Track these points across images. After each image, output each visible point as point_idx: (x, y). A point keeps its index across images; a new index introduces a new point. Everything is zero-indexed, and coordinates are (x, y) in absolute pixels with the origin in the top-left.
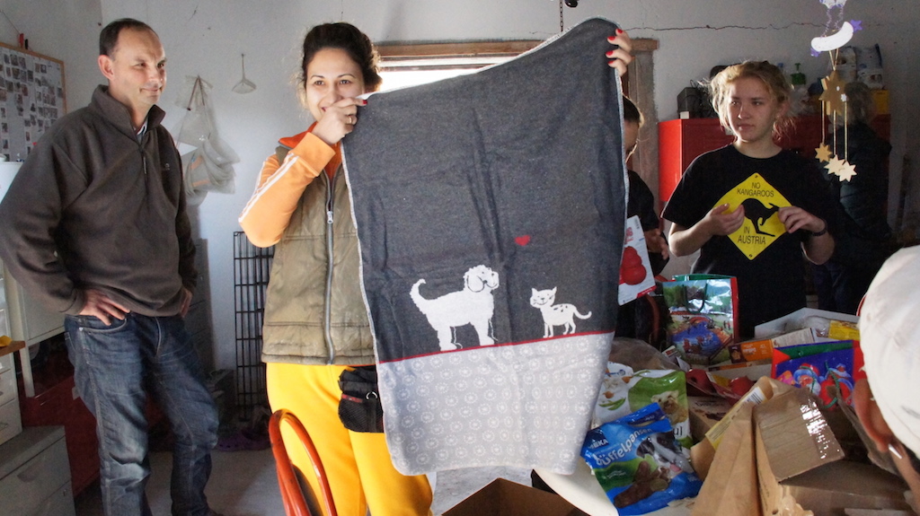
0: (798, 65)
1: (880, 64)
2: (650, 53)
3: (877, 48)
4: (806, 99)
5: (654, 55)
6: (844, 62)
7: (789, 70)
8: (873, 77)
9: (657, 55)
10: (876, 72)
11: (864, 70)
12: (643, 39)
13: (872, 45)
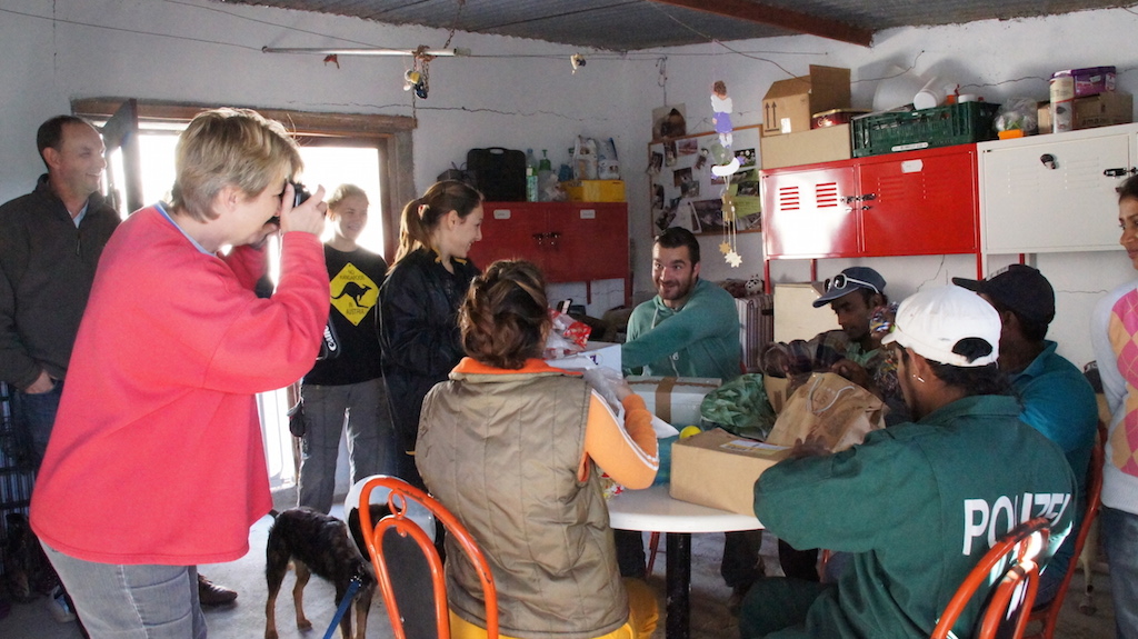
0: (545, 151)
1: (615, 156)
2: (409, 131)
3: (612, 141)
4: (559, 185)
5: (414, 134)
6: (587, 152)
7: (538, 156)
8: (611, 168)
9: (416, 134)
10: (614, 163)
11: (603, 161)
12: (402, 117)
13: (607, 138)
